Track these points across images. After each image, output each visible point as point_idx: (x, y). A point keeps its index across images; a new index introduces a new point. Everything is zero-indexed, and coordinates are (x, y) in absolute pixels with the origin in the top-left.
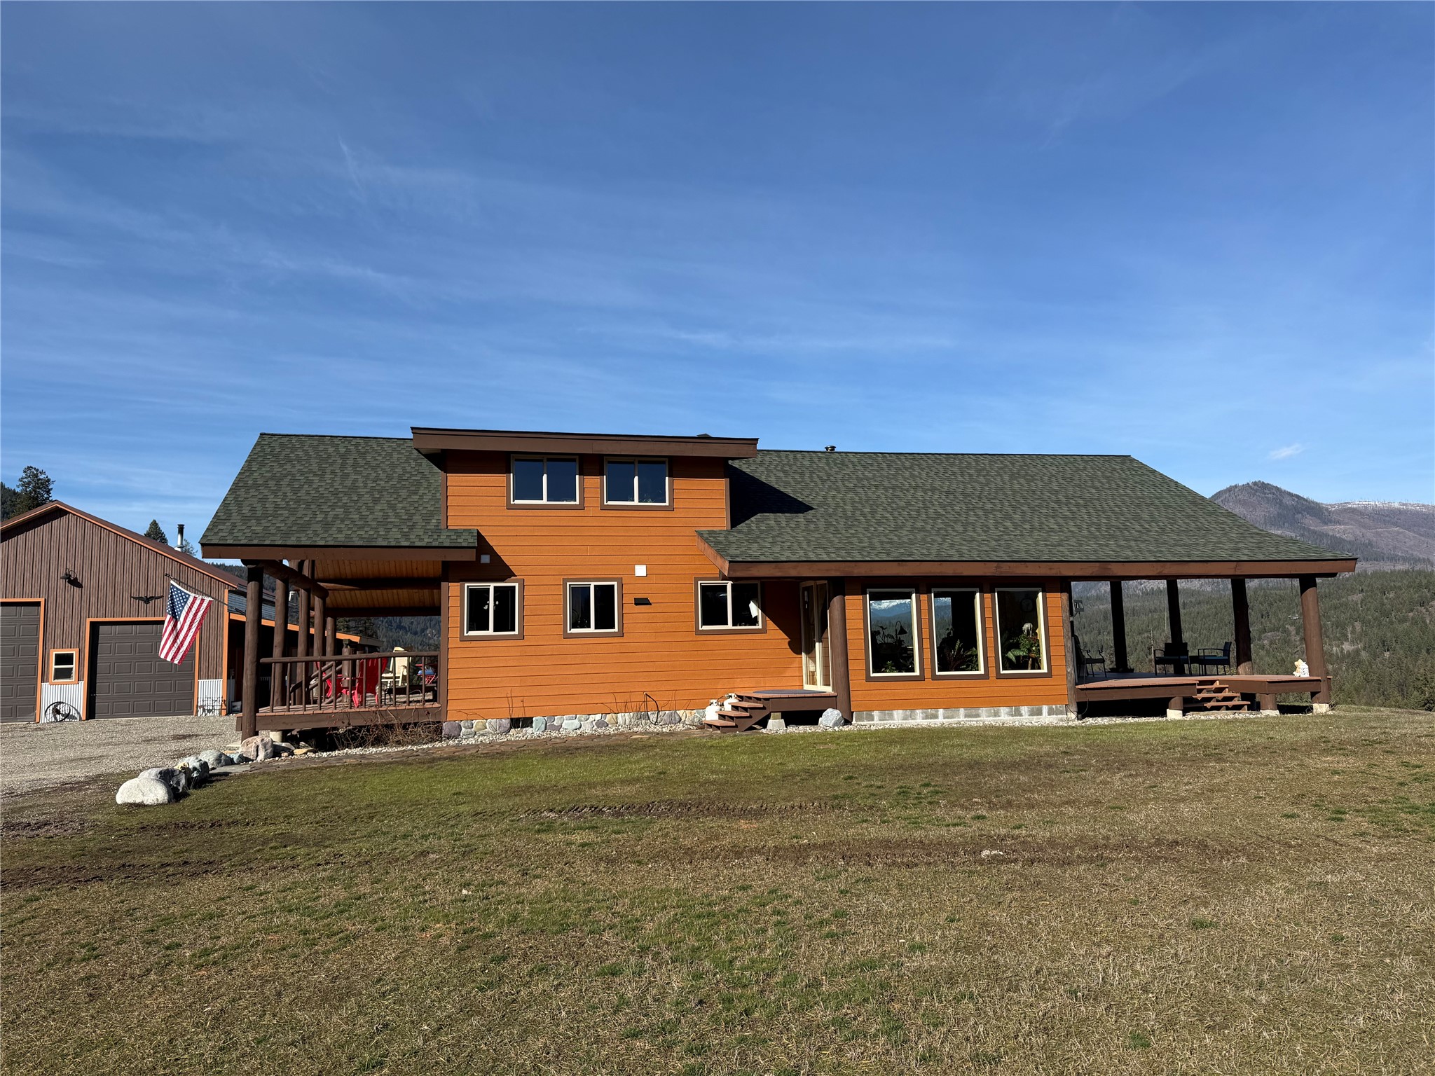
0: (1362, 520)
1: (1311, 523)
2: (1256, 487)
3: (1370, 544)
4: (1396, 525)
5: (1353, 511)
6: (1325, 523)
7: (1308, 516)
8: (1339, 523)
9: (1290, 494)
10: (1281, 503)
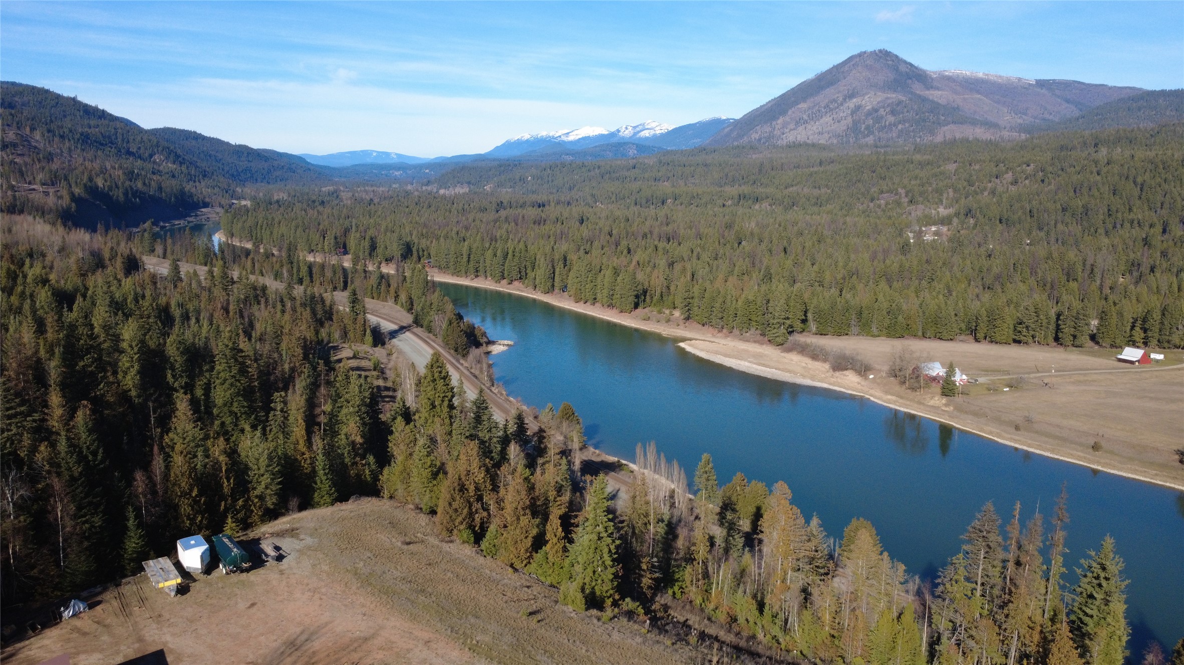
0: (955, 87)
1: (918, 88)
2: (881, 54)
3: (958, 108)
4: (978, 92)
5: (949, 78)
6: (928, 89)
7: (916, 82)
8: (938, 89)
9: (905, 62)
10: (897, 70)
